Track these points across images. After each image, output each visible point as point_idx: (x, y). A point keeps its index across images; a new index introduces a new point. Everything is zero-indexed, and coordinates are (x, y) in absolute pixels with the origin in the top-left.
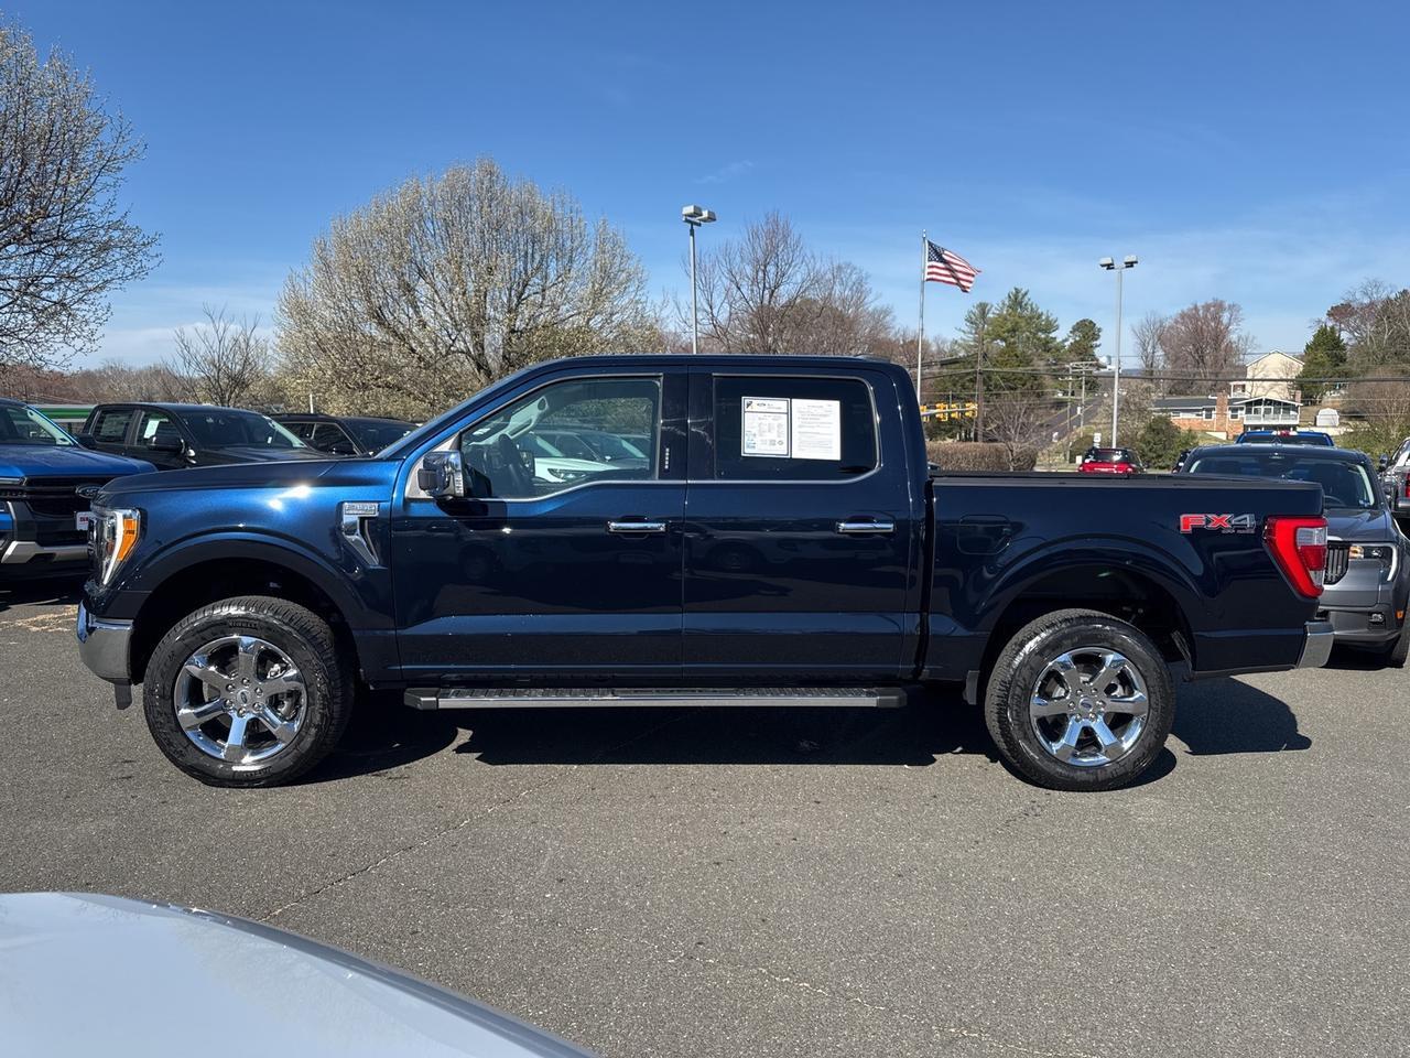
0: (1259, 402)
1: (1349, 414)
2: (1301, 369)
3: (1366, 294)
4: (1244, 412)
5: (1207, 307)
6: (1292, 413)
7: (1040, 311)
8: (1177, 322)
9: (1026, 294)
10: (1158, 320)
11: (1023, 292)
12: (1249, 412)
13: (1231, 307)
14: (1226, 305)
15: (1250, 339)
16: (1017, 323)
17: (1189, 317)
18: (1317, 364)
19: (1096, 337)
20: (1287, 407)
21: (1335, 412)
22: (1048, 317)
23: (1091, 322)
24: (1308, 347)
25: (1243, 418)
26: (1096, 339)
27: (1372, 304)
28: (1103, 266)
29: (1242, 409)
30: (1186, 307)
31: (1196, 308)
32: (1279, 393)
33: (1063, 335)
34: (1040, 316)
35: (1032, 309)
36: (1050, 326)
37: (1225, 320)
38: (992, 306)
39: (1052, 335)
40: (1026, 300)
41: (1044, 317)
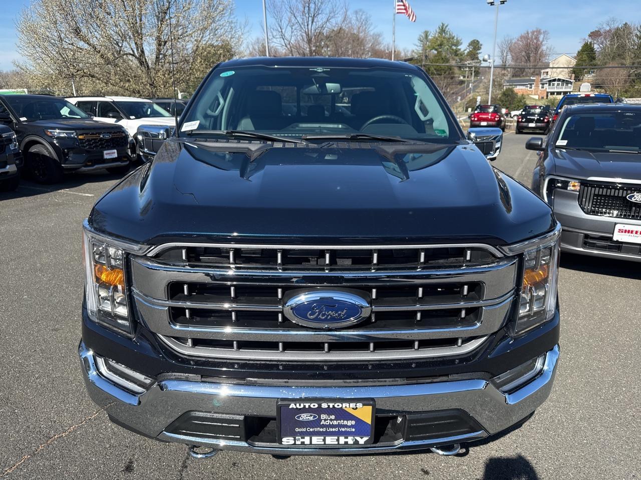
0: (554, 80)
1: (596, 86)
2: (575, 63)
3: (608, 25)
4: (548, 85)
5: (533, 32)
6: (569, 85)
7: (453, 35)
8: (518, 40)
9: (447, 26)
10: (509, 39)
11: (446, 25)
12: (550, 85)
13: (544, 32)
14: (542, 31)
15: (552, 49)
16: (442, 41)
17: (524, 38)
18: (582, 61)
19: (479, 48)
20: (568, 82)
21: (589, 84)
22: (457, 38)
23: (478, 41)
24: (578, 52)
25: (546, 89)
26: (480, 50)
27: (610, 31)
28: (488, 3)
29: (546, 84)
31: (528, 33)
32: (564, 76)
33: (464, 47)
34: (453, 38)
35: (450, 34)
36: (458, 43)
37: (541, 39)
38: (431, 32)
39: (459, 47)
40: (447, 29)
41: (455, 38)
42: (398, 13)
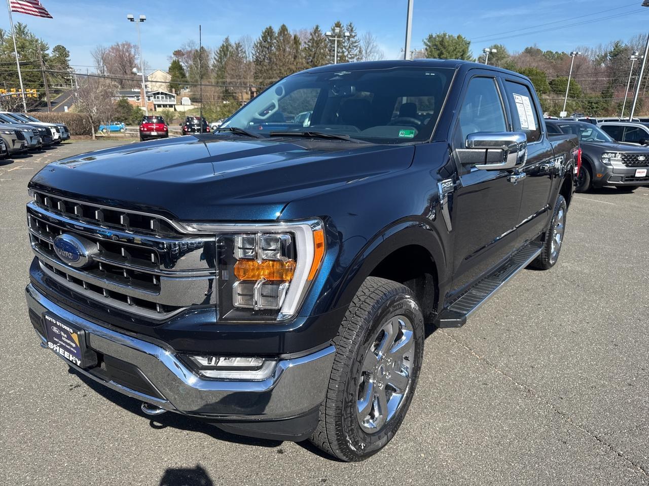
0: (158, 93)
1: (194, 100)
2: (170, 79)
3: (189, 46)
4: (153, 98)
5: (123, 45)
6: (172, 99)
7: (36, 38)
8: (110, 51)
9: (26, 27)
10: (103, 48)
11: (24, 25)
12: (155, 98)
13: (135, 46)
14: (132, 45)
15: (146, 63)
16: (24, 43)
17: (116, 49)
18: (176, 77)
19: (67, 55)
20: (171, 96)
21: (189, 99)
22: (42, 42)
23: (63, 47)
24: (170, 69)
25: (153, 101)
26: (68, 57)
27: (190, 52)
28: (129, 19)
29: (152, 96)
30: (114, 44)
31: (118, 45)
32: (163, 89)
33: (50, 53)
34: (37, 41)
35: (31, 36)
36: (43, 48)
37: (133, 53)
38: (5, 31)
39: (46, 52)
40: (26, 30)
41: (39, 42)
42: (13, 11)
